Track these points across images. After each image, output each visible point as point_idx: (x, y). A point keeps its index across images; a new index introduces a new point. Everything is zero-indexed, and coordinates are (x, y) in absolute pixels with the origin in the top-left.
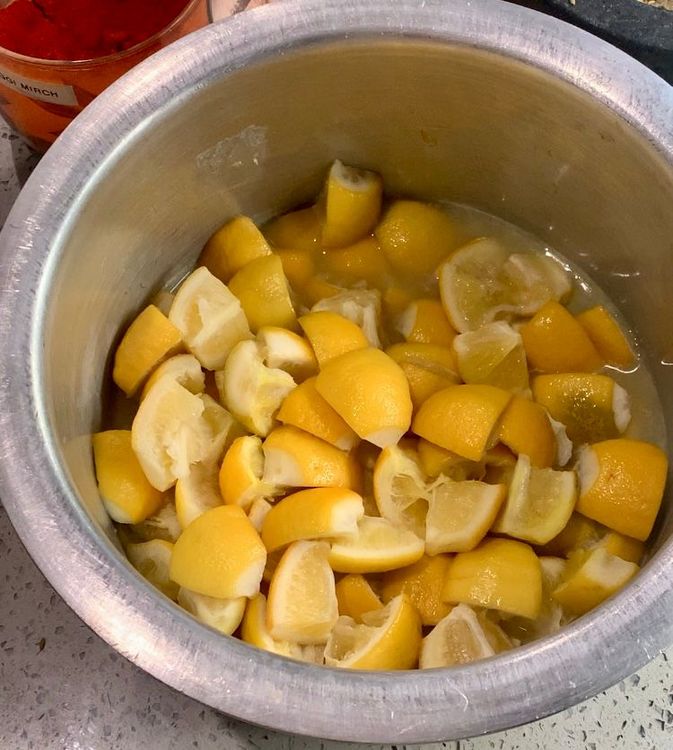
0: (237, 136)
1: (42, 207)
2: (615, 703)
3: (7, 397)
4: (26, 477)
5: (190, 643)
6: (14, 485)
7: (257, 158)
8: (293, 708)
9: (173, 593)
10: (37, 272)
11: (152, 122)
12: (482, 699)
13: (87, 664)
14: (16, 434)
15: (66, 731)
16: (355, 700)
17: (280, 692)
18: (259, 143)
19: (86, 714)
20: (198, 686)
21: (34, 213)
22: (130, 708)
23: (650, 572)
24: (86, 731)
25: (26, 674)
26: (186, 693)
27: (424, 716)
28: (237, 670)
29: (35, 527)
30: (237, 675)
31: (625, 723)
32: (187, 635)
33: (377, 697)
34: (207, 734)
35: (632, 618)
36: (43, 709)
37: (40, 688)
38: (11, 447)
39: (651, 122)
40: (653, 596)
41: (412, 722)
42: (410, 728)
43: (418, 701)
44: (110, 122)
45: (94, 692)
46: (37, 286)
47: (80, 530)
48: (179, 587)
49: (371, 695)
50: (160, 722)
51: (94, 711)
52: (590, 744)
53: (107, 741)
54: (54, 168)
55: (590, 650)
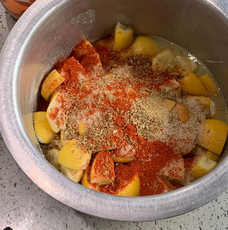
0: (85, 13)
1: (18, 36)
2: (209, 208)
3: (4, 99)
4: (10, 127)
5: (64, 185)
6: (6, 130)
7: (92, 21)
8: (98, 208)
9: (59, 168)
10: (16, 58)
11: (56, 8)
12: (162, 207)
13: (30, 192)
14: (7, 112)
15: (23, 214)
16: (119, 206)
17: (94, 203)
18: (92, 15)
19: (30, 209)
20: (66, 199)
21: (15, 38)
22: (45, 207)
23: (221, 165)
24: (30, 215)
25: (10, 195)
26: (61, 202)
27: (142, 212)
28: (79, 195)
29: (12, 144)
30: (79, 196)
31: (212, 215)
32: (62, 182)
33: (126, 205)
34: (70, 216)
35: (214, 181)
36: (15, 207)
37: (14, 200)
38: (5, 117)
39: (225, 12)
40: (221, 174)
41: (138, 214)
42: (137, 216)
43: (140, 207)
44: (42, 7)
45: (32, 201)
46: (16, 63)
47: (28, 146)
48: (61, 165)
49: (124, 205)
50: (54, 212)
51: (32, 208)
52: (200, 222)
53: (36, 218)
54: (22, 22)
55: (199, 191)
